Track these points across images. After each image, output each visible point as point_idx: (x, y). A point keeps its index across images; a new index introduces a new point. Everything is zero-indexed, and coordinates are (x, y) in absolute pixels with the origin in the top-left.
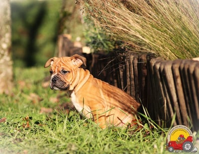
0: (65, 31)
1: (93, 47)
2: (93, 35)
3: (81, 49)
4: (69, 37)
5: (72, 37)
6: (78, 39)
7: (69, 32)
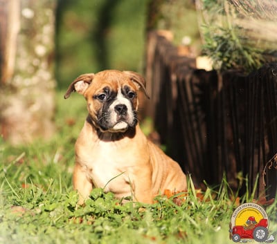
0: (161, 24)
1: (221, 57)
2: (221, 33)
3: (194, 61)
4: (169, 35)
5: (175, 37)
6: (187, 40)
7: (168, 27)
